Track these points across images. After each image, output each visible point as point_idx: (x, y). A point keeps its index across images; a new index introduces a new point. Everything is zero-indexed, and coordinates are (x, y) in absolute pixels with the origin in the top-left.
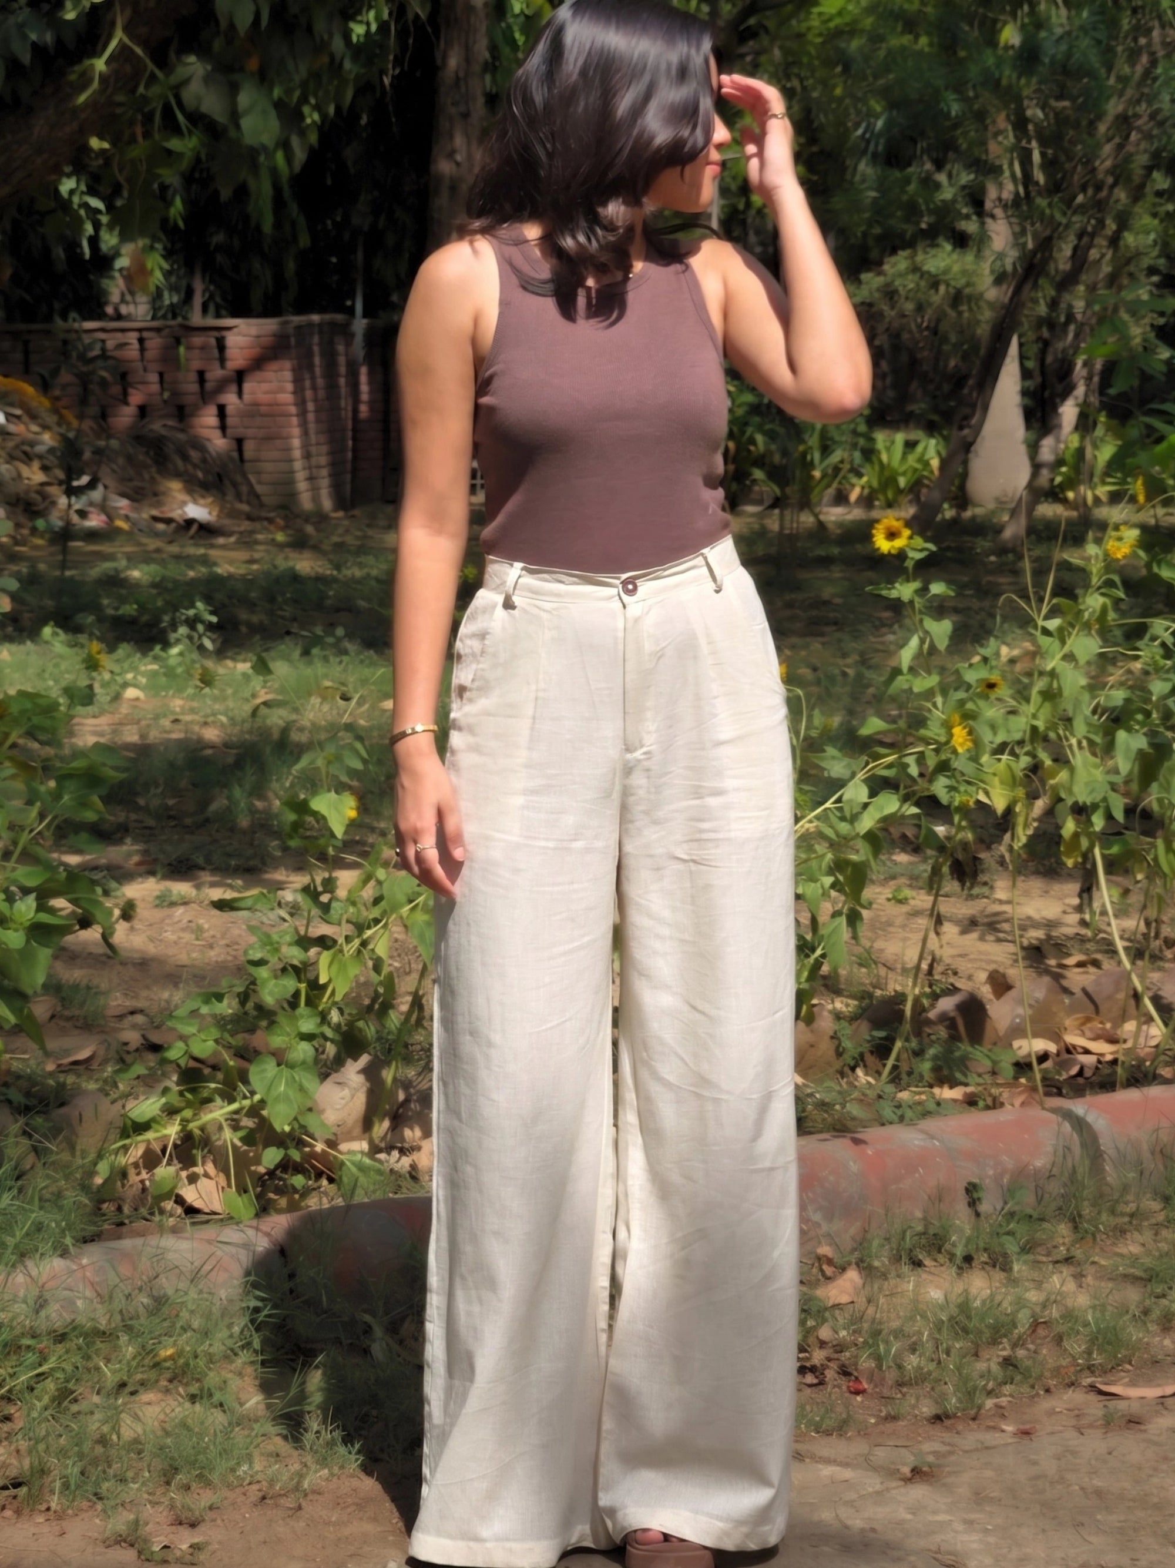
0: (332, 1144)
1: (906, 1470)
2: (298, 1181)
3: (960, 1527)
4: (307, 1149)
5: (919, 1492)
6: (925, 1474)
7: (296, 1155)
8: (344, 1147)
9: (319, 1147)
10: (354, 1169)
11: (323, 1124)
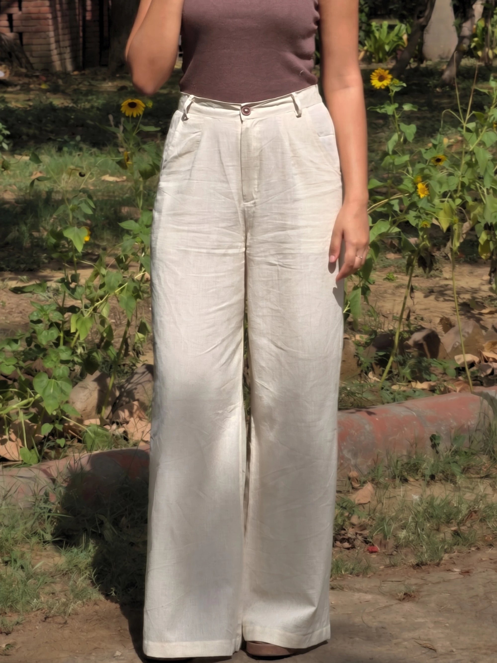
0: (80, 421)
1: (401, 595)
2: (61, 442)
3: (431, 625)
4: (66, 424)
5: (408, 606)
6: (410, 596)
7: (60, 427)
8: (87, 422)
9: (72, 423)
10: (92, 435)
11: (74, 410)
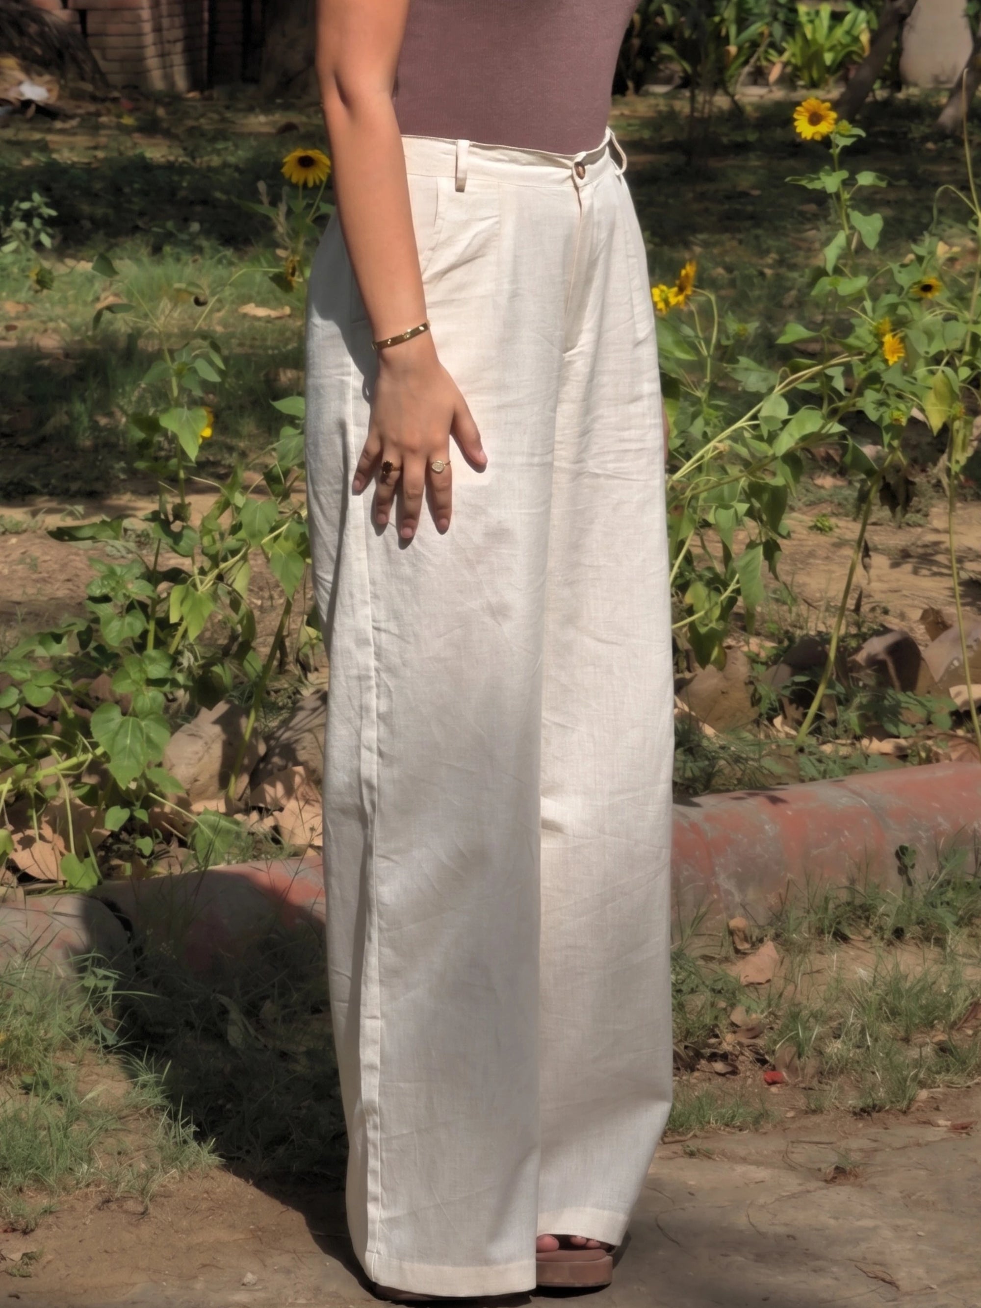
0: (184, 803)
1: (829, 1170)
2: (146, 844)
3: (890, 1234)
5: (841, 1194)
7: (142, 815)
8: (198, 807)
9: (169, 806)
10: (207, 831)
11: (174, 781)
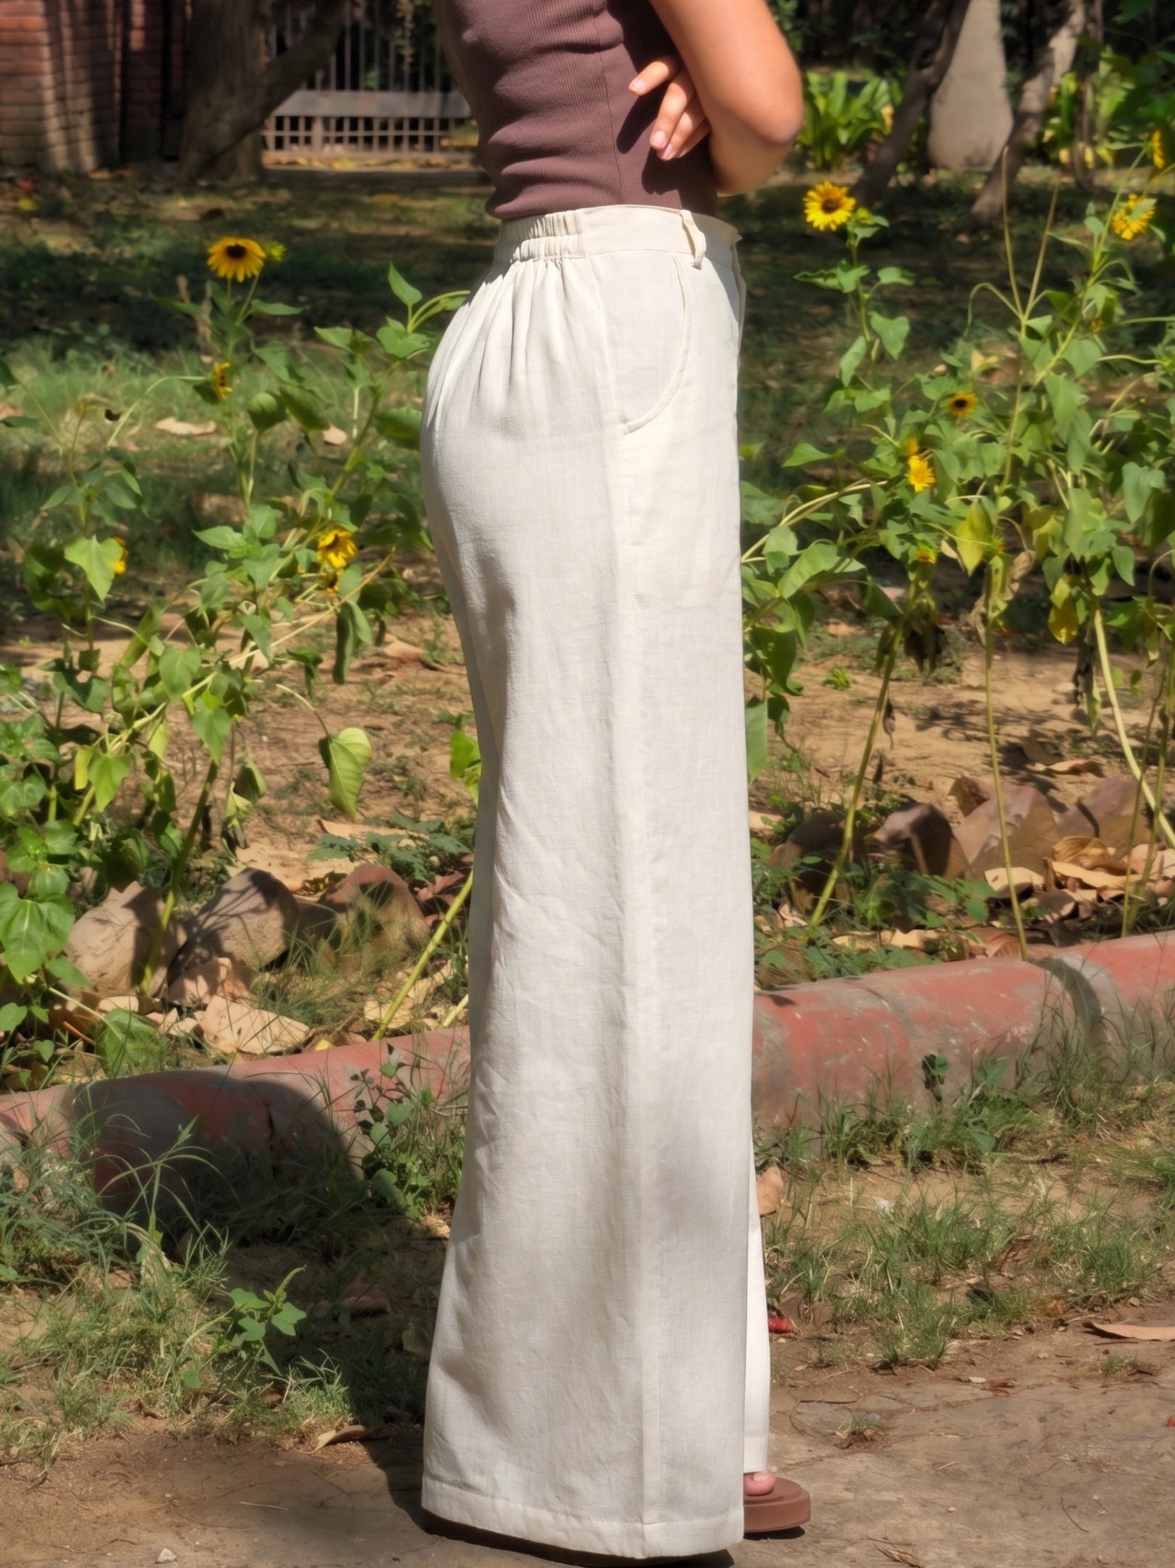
1: (842, 1435)
2: (45, 1048)
3: (915, 1510)
4: (57, 1007)
5: (860, 1463)
6: (865, 1439)
7: (41, 1014)
8: (105, 1004)
9: (73, 1004)
